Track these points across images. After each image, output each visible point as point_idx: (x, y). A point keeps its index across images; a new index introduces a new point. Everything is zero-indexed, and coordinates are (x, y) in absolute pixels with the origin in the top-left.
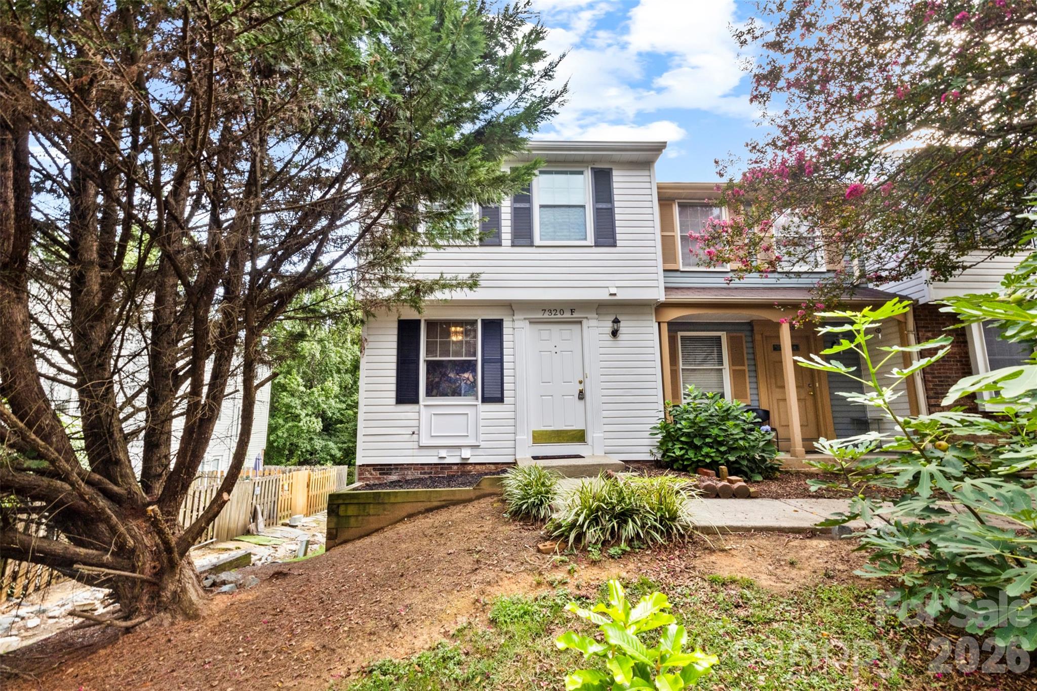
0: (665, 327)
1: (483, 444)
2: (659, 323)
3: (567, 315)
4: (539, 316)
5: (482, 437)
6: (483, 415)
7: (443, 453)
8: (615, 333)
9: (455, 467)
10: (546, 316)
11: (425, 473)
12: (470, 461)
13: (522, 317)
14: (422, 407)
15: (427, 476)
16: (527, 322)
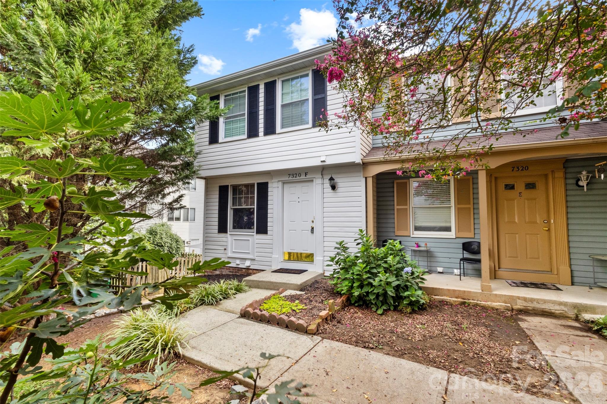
0: (370, 181)
1: (257, 258)
2: (366, 178)
3: (303, 177)
4: (286, 178)
5: (256, 254)
6: (257, 241)
7: (238, 262)
8: (333, 187)
9: (244, 270)
10: (290, 178)
11: (230, 272)
12: (251, 268)
13: (277, 180)
14: (228, 235)
15: (231, 273)
16: (280, 183)
